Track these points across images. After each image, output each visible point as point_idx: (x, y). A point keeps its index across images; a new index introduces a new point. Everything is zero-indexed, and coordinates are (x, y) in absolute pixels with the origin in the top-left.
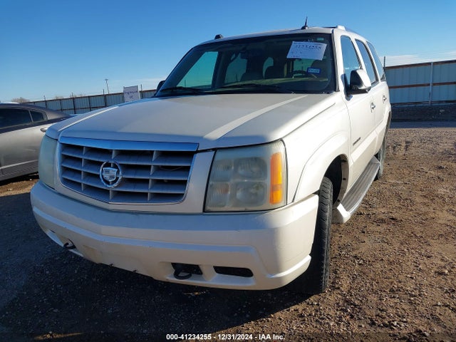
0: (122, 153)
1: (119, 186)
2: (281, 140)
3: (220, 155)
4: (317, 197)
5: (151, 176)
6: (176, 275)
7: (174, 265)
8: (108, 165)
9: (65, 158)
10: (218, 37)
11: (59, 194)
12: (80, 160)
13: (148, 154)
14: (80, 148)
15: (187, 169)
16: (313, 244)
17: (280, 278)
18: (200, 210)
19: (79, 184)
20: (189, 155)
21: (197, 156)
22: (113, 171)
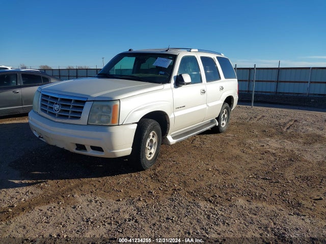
0: (62, 100)
1: (59, 112)
2: (119, 100)
3: (95, 103)
4: (136, 125)
5: (71, 109)
6: (77, 149)
7: (77, 144)
8: (56, 104)
9: (43, 100)
10: (130, 50)
11: (39, 115)
12: (47, 101)
13: (70, 100)
14: (48, 96)
15: (83, 107)
16: (133, 143)
17: (114, 153)
18: (86, 124)
19: (46, 111)
20: (84, 102)
21: (87, 103)
22: (58, 106)
